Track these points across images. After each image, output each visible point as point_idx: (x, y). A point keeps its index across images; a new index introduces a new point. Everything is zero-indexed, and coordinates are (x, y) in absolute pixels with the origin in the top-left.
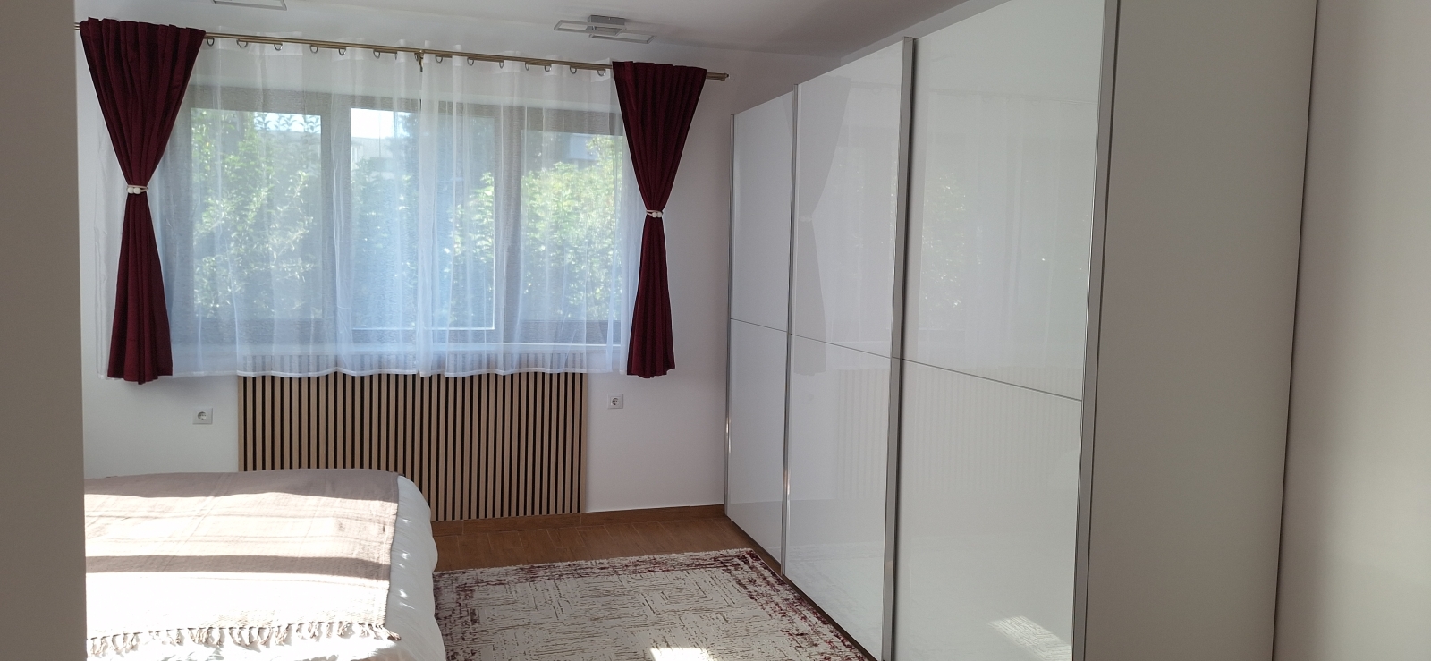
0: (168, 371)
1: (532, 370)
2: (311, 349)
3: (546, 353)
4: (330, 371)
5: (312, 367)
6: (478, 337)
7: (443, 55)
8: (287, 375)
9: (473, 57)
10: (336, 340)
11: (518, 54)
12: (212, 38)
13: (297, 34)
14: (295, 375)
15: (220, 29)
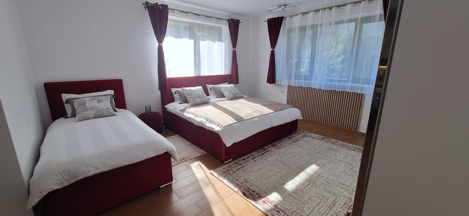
0: (275, 83)
1: (345, 90)
2: (297, 81)
3: (349, 86)
4: (301, 85)
5: (296, 84)
6: (332, 81)
7: (331, 8)
8: (292, 85)
9: (339, 6)
10: (311, 80)
11: (351, 2)
12: (286, 18)
13: (300, 12)
14: (294, 86)
15: (287, 15)
